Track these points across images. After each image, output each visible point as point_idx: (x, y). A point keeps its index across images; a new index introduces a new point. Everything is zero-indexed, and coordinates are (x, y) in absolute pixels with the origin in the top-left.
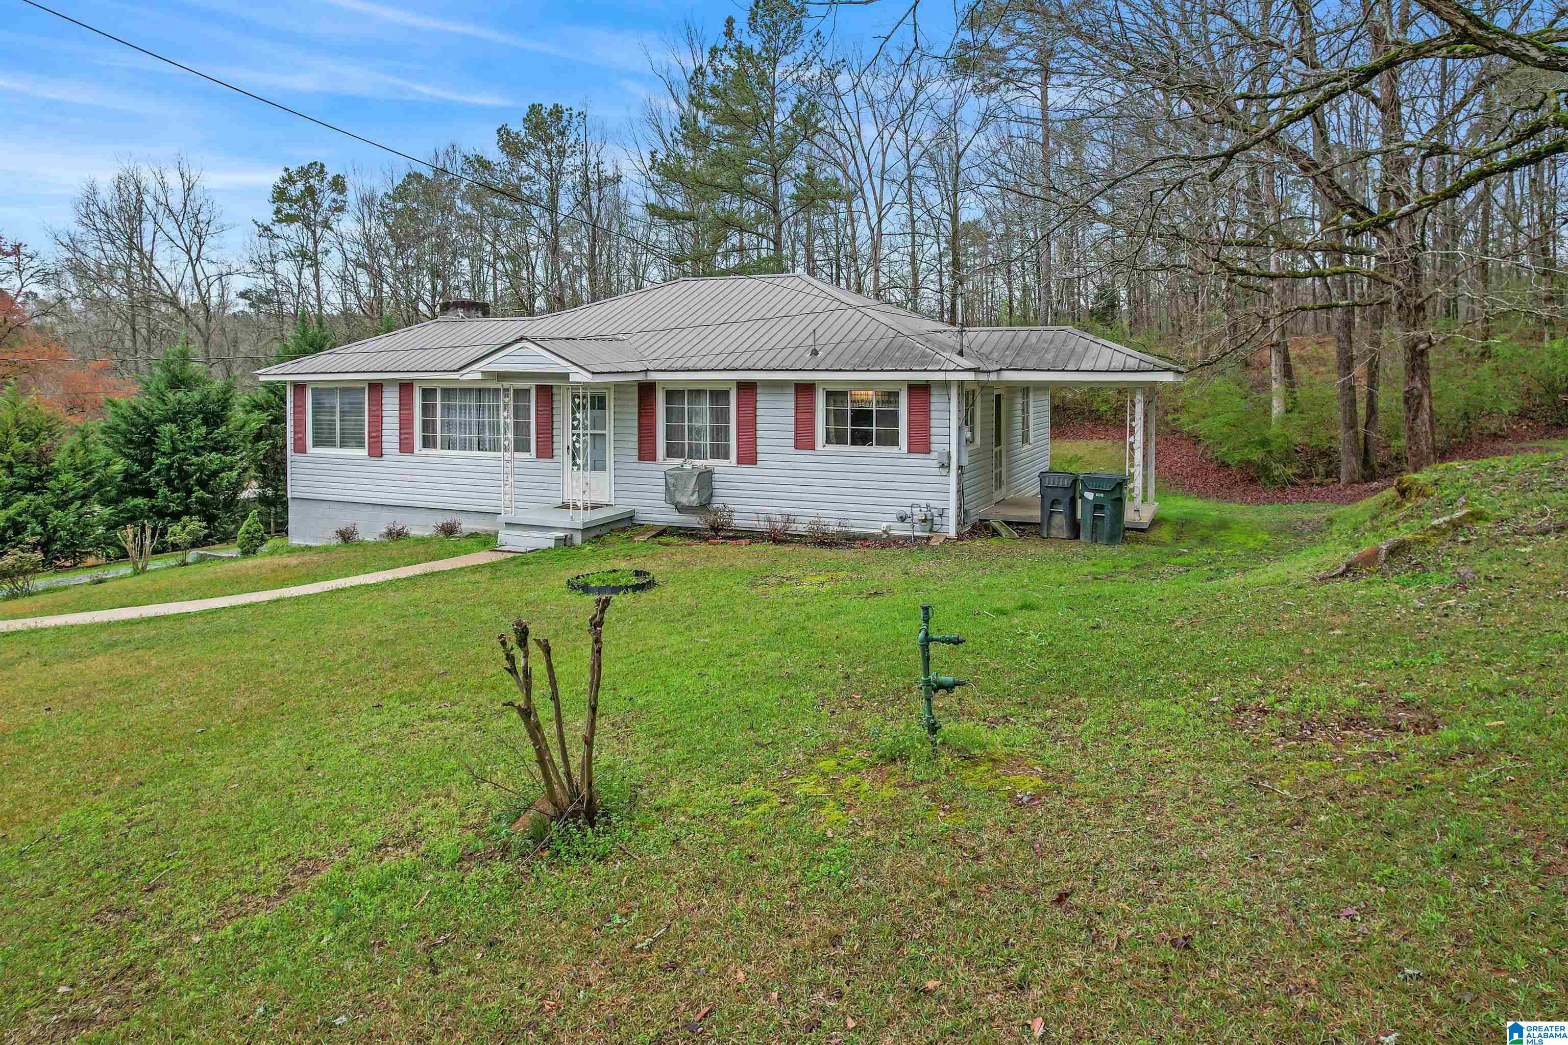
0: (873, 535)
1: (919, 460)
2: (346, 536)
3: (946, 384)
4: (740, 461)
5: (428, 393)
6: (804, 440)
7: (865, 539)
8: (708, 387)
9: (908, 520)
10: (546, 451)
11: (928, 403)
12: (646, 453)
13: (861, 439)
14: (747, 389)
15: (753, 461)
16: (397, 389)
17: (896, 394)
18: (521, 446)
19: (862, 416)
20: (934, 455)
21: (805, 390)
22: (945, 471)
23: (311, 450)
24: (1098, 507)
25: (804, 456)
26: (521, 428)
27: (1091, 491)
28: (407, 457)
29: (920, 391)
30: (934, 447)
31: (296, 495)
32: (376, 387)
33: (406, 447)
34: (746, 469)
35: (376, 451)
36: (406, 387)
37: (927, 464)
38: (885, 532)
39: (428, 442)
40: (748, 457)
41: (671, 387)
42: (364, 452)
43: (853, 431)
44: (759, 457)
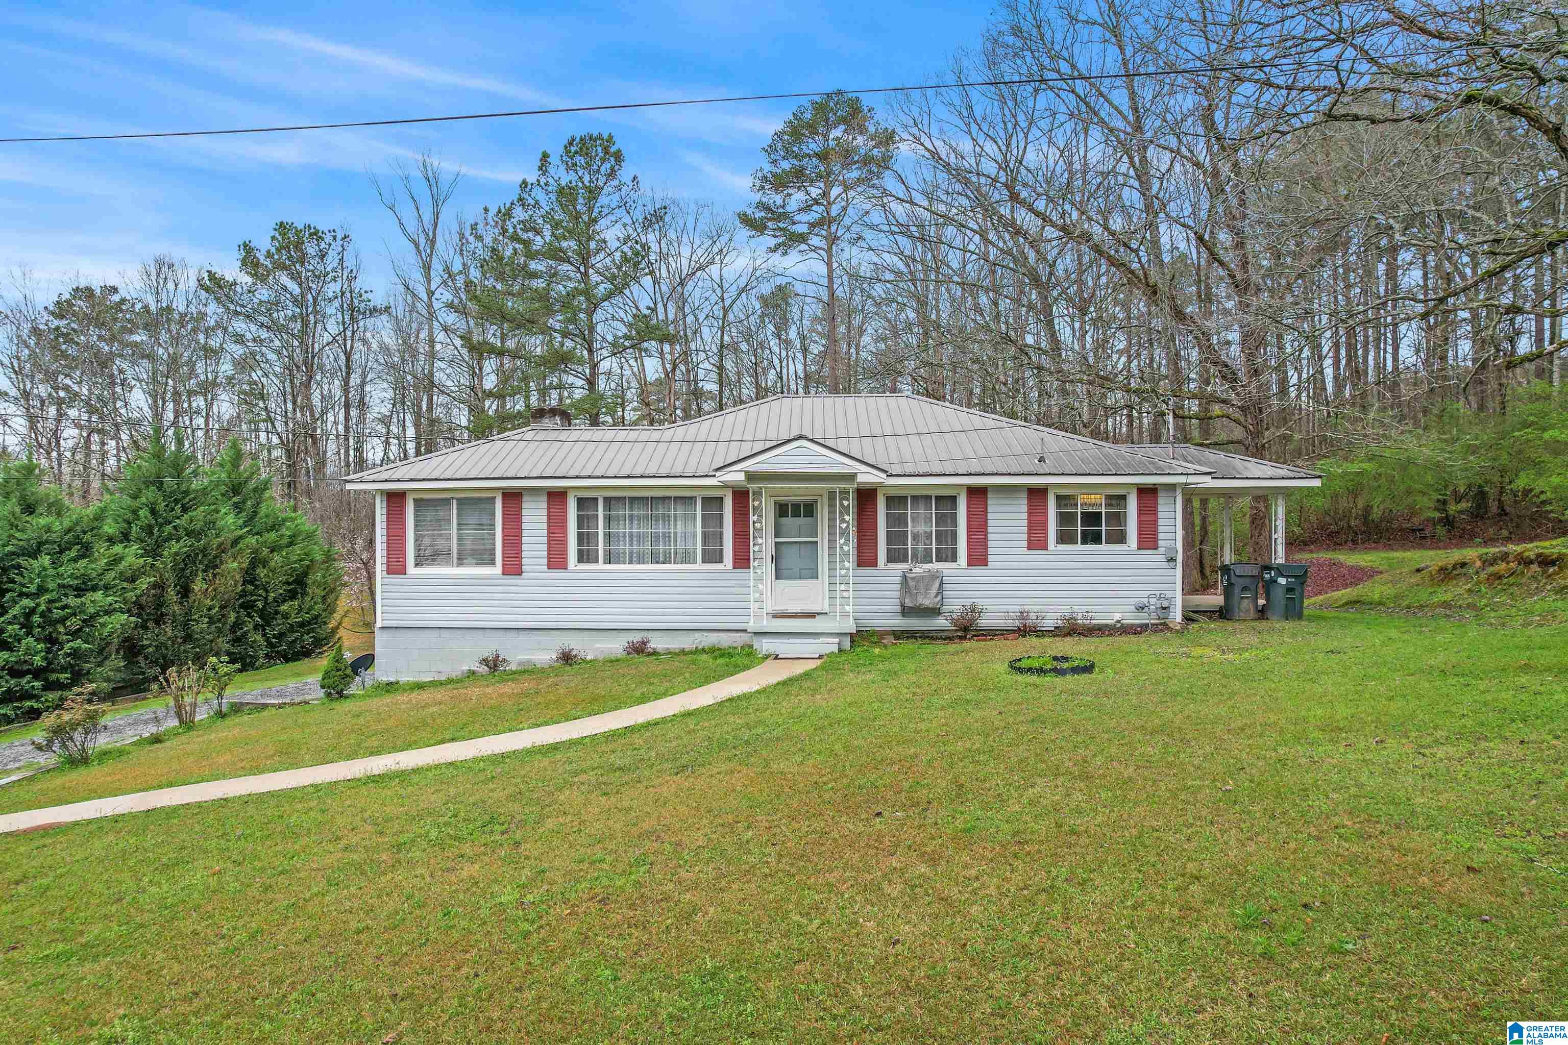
0: (1107, 625)
1: (1148, 556)
2: (493, 664)
3: (1172, 487)
4: (970, 563)
5: (582, 503)
6: (1037, 541)
7: (1099, 629)
8: (934, 493)
9: (1146, 609)
10: (742, 561)
11: (1156, 504)
12: (866, 559)
13: (1093, 538)
14: (977, 494)
15: (984, 563)
16: (545, 498)
17: (1123, 498)
18: (713, 556)
19: (1092, 518)
20: (1161, 550)
21: (1037, 494)
22: (1172, 564)
23: (411, 569)
24: (1290, 590)
25: (1038, 556)
26: (712, 538)
27: (1283, 576)
28: (558, 574)
29: (1148, 493)
30: (1161, 543)
31: (387, 623)
32: (513, 497)
33: (557, 561)
34: (977, 571)
35: (513, 567)
36: (557, 497)
37: (1155, 558)
38: (1119, 622)
39: (583, 557)
40: (978, 558)
41: (893, 492)
42: (497, 569)
43: (1083, 532)
44: (990, 558)
